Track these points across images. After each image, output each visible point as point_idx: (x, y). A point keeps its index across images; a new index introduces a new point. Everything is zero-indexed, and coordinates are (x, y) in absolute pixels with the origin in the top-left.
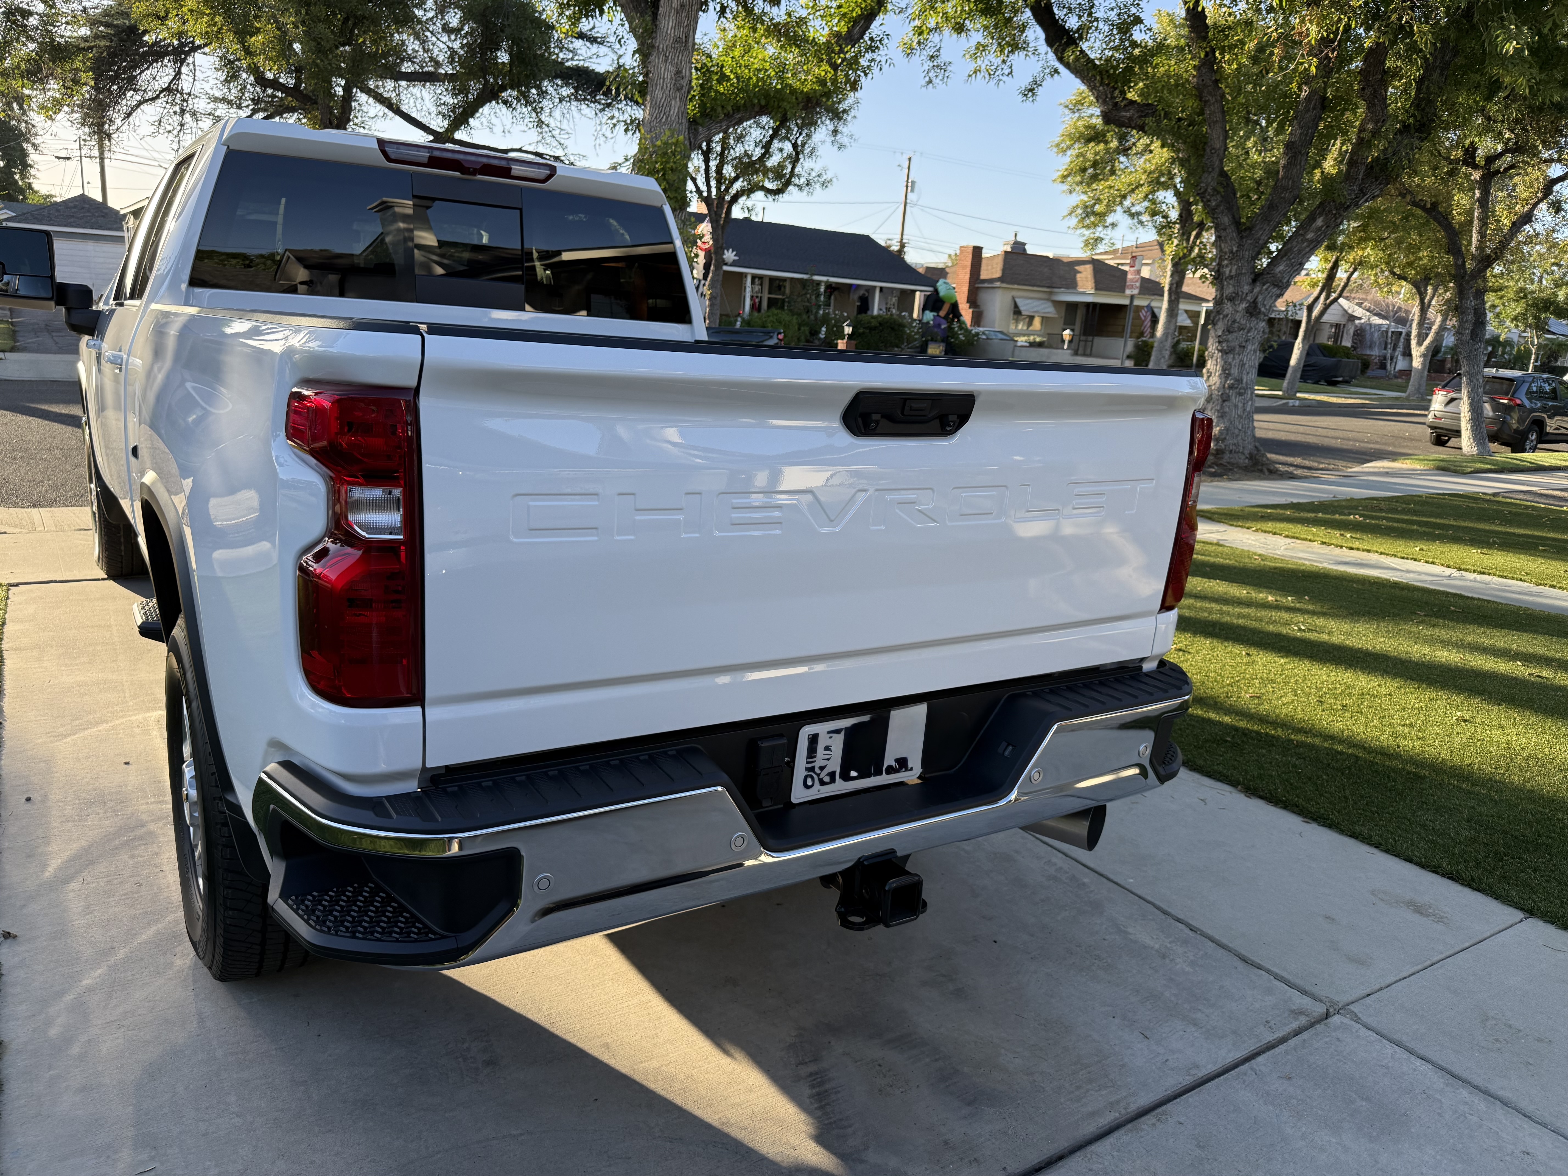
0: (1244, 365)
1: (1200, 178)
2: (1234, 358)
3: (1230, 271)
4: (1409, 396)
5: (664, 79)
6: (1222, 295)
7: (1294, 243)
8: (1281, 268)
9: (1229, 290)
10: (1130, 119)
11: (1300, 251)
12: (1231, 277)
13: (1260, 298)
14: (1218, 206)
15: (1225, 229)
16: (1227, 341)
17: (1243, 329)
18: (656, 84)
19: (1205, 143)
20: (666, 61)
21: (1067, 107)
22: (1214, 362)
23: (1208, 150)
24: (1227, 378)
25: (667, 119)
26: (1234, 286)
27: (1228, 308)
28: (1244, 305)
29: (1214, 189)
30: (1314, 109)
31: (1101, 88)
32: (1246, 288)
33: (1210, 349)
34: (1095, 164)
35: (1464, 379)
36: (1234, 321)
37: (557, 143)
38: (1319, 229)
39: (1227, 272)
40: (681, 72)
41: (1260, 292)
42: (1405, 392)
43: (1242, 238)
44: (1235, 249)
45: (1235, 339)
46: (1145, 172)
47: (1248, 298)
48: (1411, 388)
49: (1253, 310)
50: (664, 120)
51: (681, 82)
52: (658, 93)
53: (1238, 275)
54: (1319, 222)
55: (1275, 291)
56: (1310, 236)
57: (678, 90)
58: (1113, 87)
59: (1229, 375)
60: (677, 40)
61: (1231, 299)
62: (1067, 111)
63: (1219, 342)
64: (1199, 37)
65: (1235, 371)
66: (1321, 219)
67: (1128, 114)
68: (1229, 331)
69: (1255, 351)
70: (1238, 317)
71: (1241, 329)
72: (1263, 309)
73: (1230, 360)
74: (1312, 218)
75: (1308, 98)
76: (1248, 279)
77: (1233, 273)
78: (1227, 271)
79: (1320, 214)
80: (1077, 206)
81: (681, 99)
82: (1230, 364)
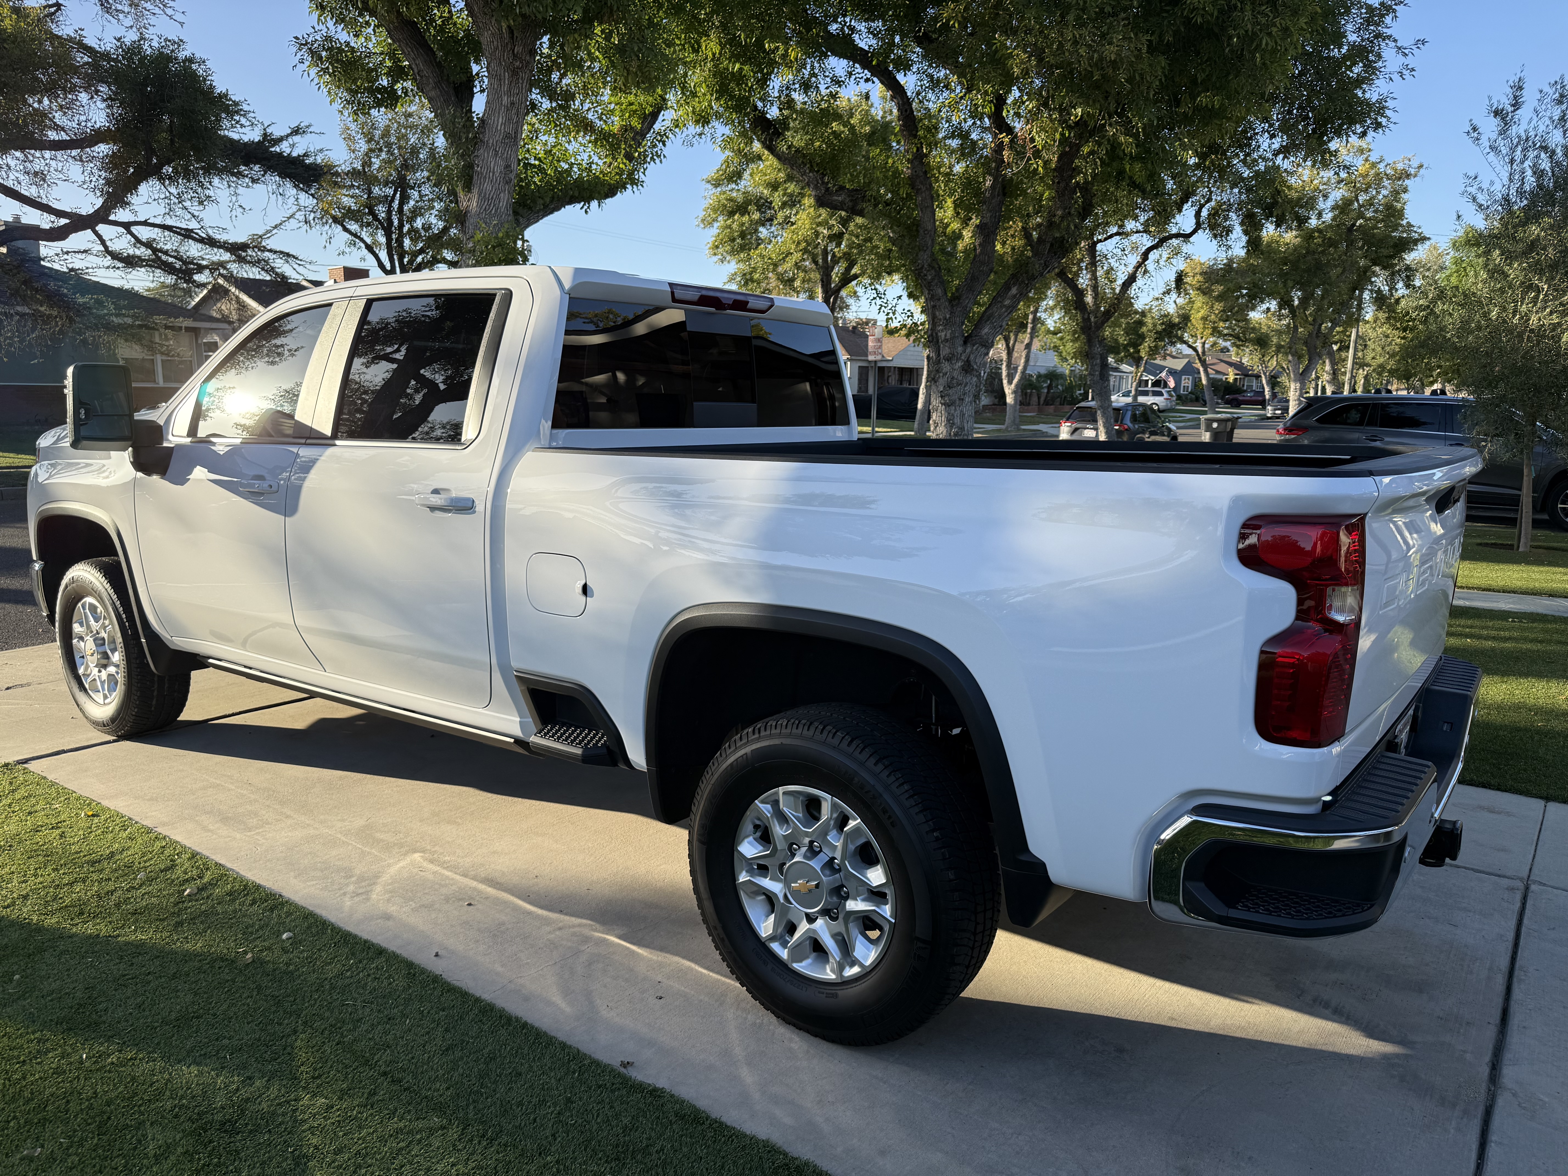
0: (964, 415)
1: (917, 255)
2: (955, 410)
3: (946, 335)
4: (1007, 427)
5: (494, 173)
6: (939, 355)
7: (995, 309)
8: (986, 330)
9: (945, 351)
10: (842, 203)
11: (1000, 316)
12: (947, 340)
13: (972, 357)
14: (933, 279)
15: (939, 300)
16: (948, 395)
17: (961, 384)
18: (485, 177)
19: (918, 226)
20: (496, 155)
21: (709, 182)
22: (939, 414)
23: (921, 231)
24: (951, 427)
25: (496, 211)
26: (950, 348)
27: (946, 367)
28: (960, 364)
29: (929, 265)
30: (998, 195)
31: (811, 174)
32: (960, 349)
33: (934, 403)
34: (743, 235)
35: (1099, 412)
36: (953, 378)
37: (190, 216)
38: (1014, 296)
39: (943, 337)
40: (510, 166)
41: (971, 352)
42: (1003, 424)
43: (952, 306)
44: (948, 316)
45: (955, 393)
46: (794, 242)
47: (963, 358)
48: (1008, 420)
49: (968, 368)
50: (493, 212)
51: (510, 175)
52: (487, 186)
53: (953, 338)
54: (1014, 291)
55: (983, 350)
56: (1007, 302)
57: (507, 183)
58: (822, 173)
59: (953, 424)
60: (507, 136)
61: (948, 359)
62: (709, 186)
63: (942, 397)
64: (910, 135)
65: (957, 421)
66: (1016, 288)
67: (840, 198)
68: (949, 386)
69: (971, 403)
70: (955, 374)
71: (959, 384)
72: (975, 367)
73: (952, 412)
74: (1007, 287)
75: (993, 186)
76: (960, 341)
77: (948, 336)
78: (942, 335)
79: (1014, 284)
80: (736, 274)
81: (509, 192)
82: (953, 415)
